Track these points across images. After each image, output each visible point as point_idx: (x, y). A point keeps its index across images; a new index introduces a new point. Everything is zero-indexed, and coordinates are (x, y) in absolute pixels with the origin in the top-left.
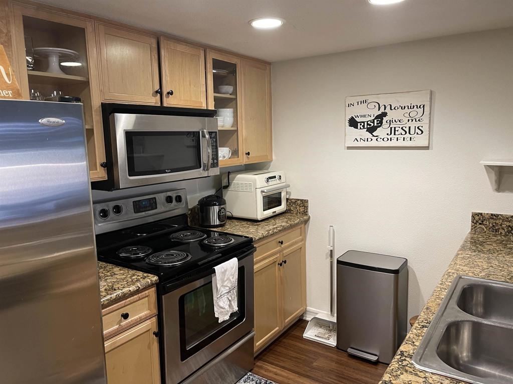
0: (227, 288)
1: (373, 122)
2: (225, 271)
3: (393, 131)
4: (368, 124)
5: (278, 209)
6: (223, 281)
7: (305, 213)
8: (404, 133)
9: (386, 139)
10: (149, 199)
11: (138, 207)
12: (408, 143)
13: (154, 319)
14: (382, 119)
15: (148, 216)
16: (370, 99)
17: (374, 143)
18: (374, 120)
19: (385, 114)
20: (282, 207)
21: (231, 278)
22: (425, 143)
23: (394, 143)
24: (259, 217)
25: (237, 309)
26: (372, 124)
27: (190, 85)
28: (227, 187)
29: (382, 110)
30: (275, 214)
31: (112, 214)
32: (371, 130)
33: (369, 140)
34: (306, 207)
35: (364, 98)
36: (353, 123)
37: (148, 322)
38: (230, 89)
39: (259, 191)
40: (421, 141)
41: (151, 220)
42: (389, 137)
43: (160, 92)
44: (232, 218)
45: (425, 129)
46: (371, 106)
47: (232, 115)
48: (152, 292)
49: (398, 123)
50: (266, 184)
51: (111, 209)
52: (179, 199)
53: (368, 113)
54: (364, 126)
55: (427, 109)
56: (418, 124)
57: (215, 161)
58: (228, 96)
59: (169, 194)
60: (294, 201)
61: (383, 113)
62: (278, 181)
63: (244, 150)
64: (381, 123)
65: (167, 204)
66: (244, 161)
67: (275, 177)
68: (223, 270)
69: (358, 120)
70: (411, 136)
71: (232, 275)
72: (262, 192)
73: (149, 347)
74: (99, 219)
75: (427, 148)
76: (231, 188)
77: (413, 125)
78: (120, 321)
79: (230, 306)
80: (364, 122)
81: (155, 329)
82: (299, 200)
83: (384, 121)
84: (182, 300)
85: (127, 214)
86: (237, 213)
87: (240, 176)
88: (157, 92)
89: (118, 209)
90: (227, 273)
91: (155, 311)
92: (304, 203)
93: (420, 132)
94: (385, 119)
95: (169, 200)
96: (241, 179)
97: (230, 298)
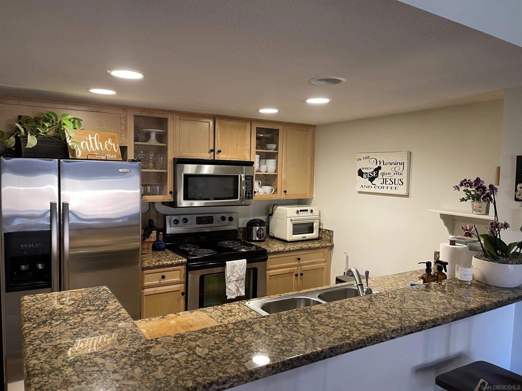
0: (236, 278)
1: (373, 174)
2: (235, 266)
3: (385, 181)
4: (370, 175)
5: (308, 236)
6: (233, 272)
7: (331, 241)
8: (391, 183)
9: (380, 187)
10: (209, 217)
11: (200, 221)
12: (393, 192)
13: (183, 285)
14: (378, 172)
15: (206, 228)
16: (372, 155)
17: (373, 190)
18: (373, 172)
19: (379, 168)
20: (315, 234)
21: (239, 271)
22: (404, 193)
23: (385, 191)
24: (288, 239)
25: (244, 294)
26: (372, 175)
27: (237, 145)
28: (271, 215)
29: (378, 165)
30: (305, 239)
31: (181, 223)
32: (372, 179)
33: (370, 187)
34: (332, 237)
35: (367, 155)
36: (361, 173)
37: (179, 285)
38: (274, 146)
39: (289, 219)
40: (402, 190)
41: (207, 230)
42: (382, 186)
43: (213, 151)
44: (273, 238)
45: (405, 181)
46: (372, 161)
47: (275, 164)
48: (183, 268)
49: (388, 175)
50: (296, 215)
51: (181, 220)
52: (231, 219)
53: (369, 167)
54: (367, 176)
55: (406, 165)
56: (400, 177)
57: (250, 195)
58: (273, 151)
59: (223, 215)
60: (324, 231)
61: (379, 167)
62: (310, 214)
63: (283, 189)
64: (377, 174)
65: (221, 221)
66: (282, 197)
67: (307, 210)
68: (233, 265)
69: (364, 171)
70: (396, 186)
71: (239, 269)
72: (291, 220)
73: (178, 301)
74: (173, 224)
75: (407, 196)
76: (274, 216)
77: (397, 177)
78: (160, 280)
79: (238, 290)
80: (367, 173)
81: (183, 290)
82: (327, 230)
83: (379, 173)
84: (202, 278)
85: (191, 224)
86: (277, 235)
87: (279, 207)
88: (211, 151)
89: (185, 220)
90: (236, 267)
91: (184, 280)
92: (330, 233)
93: (401, 184)
94: (380, 172)
95: (223, 218)
96: (280, 209)
97: (238, 285)
